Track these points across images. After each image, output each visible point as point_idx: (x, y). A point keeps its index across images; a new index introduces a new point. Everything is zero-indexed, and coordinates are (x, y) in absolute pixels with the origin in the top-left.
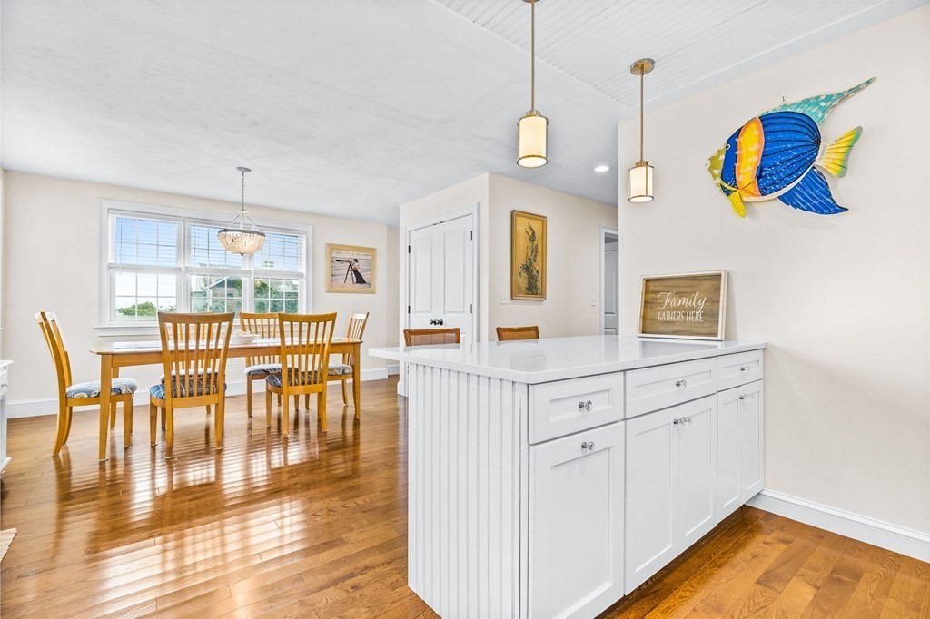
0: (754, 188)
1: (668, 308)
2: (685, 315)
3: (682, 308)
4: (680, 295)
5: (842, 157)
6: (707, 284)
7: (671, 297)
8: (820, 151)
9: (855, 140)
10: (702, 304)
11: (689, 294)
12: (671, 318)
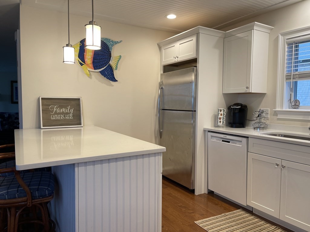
0: (91, 65)
1: (56, 113)
2: (65, 116)
3: (63, 113)
4: (61, 107)
5: (116, 63)
6: (73, 103)
7: (57, 108)
8: (111, 59)
9: (120, 59)
10: (72, 111)
11: (66, 107)
12: (58, 118)
